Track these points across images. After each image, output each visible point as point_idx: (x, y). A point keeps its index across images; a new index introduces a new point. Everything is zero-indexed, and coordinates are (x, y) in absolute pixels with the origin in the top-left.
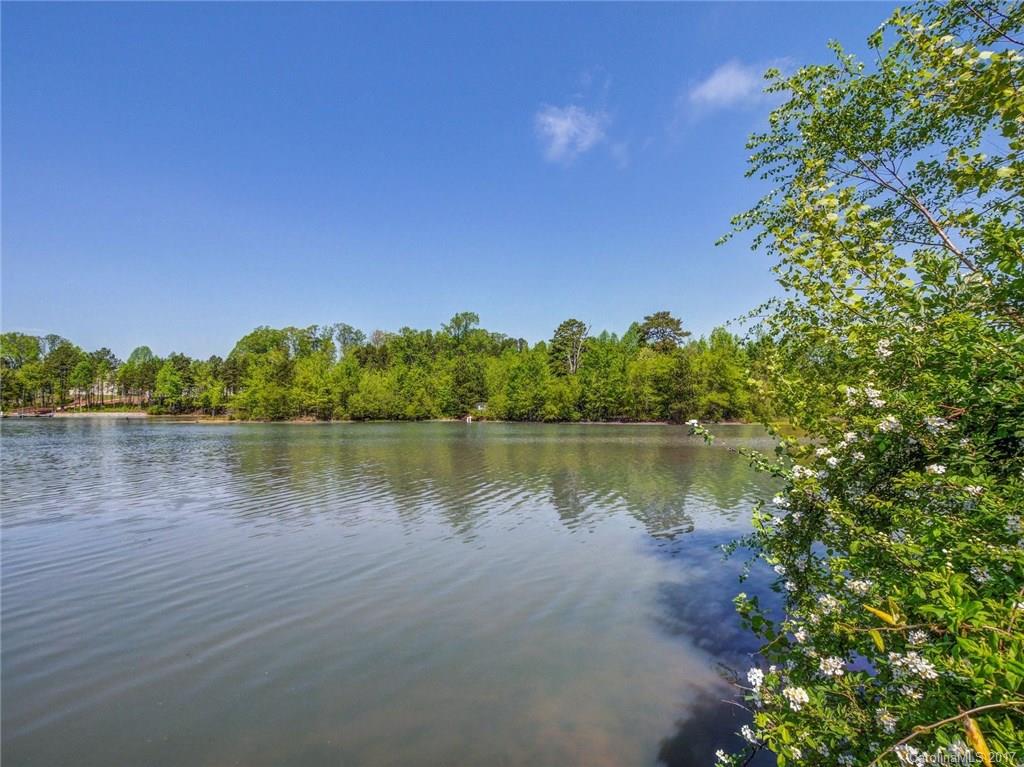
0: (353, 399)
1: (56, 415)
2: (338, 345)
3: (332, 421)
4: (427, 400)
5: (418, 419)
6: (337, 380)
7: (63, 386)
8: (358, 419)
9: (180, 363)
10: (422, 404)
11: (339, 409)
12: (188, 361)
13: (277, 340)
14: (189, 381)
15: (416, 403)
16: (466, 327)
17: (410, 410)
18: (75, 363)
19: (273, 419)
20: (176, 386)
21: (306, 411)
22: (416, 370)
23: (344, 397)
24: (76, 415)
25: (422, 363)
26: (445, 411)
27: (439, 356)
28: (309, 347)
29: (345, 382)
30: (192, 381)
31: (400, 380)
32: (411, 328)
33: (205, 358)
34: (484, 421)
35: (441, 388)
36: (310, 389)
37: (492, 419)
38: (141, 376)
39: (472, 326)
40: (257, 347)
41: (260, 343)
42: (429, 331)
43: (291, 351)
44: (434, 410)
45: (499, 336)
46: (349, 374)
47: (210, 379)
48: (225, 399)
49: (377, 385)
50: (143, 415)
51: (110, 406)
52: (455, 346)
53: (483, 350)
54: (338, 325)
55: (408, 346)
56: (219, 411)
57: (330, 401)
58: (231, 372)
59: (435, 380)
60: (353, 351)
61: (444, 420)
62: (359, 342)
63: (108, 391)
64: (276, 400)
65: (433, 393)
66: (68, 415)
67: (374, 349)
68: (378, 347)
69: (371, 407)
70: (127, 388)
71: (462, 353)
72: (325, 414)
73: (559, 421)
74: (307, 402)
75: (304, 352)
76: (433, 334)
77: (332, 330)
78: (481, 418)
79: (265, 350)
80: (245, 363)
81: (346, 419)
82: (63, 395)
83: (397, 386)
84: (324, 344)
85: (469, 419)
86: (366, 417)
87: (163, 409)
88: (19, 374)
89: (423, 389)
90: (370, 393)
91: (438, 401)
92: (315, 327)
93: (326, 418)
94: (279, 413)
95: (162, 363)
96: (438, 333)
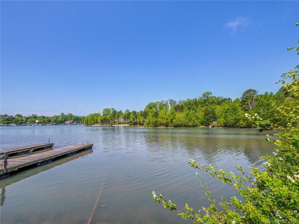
0: (174, 121)
1: (114, 125)
2: (169, 105)
3: (169, 127)
4: (196, 121)
5: (193, 126)
6: (169, 116)
7: (114, 119)
8: (176, 126)
9: (134, 113)
10: (194, 122)
11: (170, 124)
12: (136, 112)
13: (154, 106)
14: (136, 117)
15: (192, 122)
16: (207, 97)
17: (190, 124)
18: (116, 114)
19: (154, 127)
20: (134, 118)
21: (162, 124)
22: (192, 112)
23: (172, 120)
24: (117, 125)
25: (193, 109)
26: (202, 124)
27: (199, 106)
28: (162, 106)
29: (172, 116)
30: (137, 117)
31: (187, 115)
32: (190, 99)
33: (139, 111)
34: (216, 127)
35: (200, 117)
36: (163, 118)
37: (219, 127)
38: (127, 116)
39: (210, 96)
40: (150, 107)
41: (151, 106)
42: (196, 99)
43: (158, 108)
44: (198, 124)
45: (220, 98)
46: (173, 114)
47: (140, 116)
48: (144, 121)
49: (180, 116)
50: (128, 125)
51: (122, 123)
52: (204, 103)
53: (214, 103)
54: (169, 100)
55: (189, 104)
56: (142, 124)
57: (168, 122)
58: (145, 114)
59: (198, 114)
60: (174, 107)
61: (202, 127)
62: (175, 104)
63: (121, 120)
64: (155, 122)
65: (197, 118)
66: (115, 125)
67: (179, 106)
68: (180, 105)
69: (179, 123)
70: (125, 119)
71: (207, 105)
72: (167, 125)
73: (246, 127)
74: (162, 122)
75: (161, 108)
76: (197, 99)
77: (168, 101)
78: (215, 126)
79: (152, 108)
80: (148, 112)
81: (172, 127)
82: (114, 121)
83: (186, 117)
84: (165, 105)
85: (210, 126)
86: (178, 126)
87: (132, 124)
88: (108, 117)
89: (194, 117)
90: (179, 119)
91: (199, 121)
92: (163, 101)
93: (167, 126)
94: (156, 125)
95: (131, 113)
96: (199, 99)
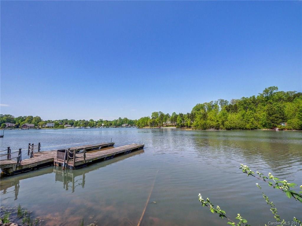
0: (226, 123)
1: (162, 128)
2: (220, 106)
3: (220, 130)
4: (255, 122)
5: (252, 129)
6: (220, 117)
7: (162, 122)
8: (229, 129)
9: (181, 115)
10: (253, 124)
11: (221, 126)
12: (182, 115)
13: (202, 107)
14: (183, 119)
15: (250, 124)
16: (271, 92)
17: (248, 126)
18: (163, 117)
19: (203, 129)
20: (181, 121)
21: (212, 127)
22: (249, 112)
23: (223, 123)
24: (164, 128)
25: (251, 109)
26: (264, 126)
27: (259, 105)
28: (211, 108)
29: (223, 118)
30: (184, 119)
31: (243, 116)
32: (245, 97)
33: (186, 114)
34: (286, 130)
35: (261, 117)
36: (212, 120)
37: (290, 129)
38: (174, 119)
39: (274, 91)
40: (197, 109)
41: (199, 108)
42: (254, 97)
43: (206, 109)
44: (259, 126)
45: (291, 93)
46: (224, 115)
47: (187, 118)
48: (191, 124)
49: (234, 118)
50: (175, 128)
51: (169, 126)
52: (266, 101)
53: (282, 100)
54: (219, 100)
55: (245, 104)
56: (190, 127)
57: (218, 124)
58: (192, 116)
59: (258, 114)
60: (225, 107)
61: (264, 130)
62: (226, 104)
63: (169, 122)
64: (203, 124)
65: (258, 119)
66: (163, 128)
67: (232, 106)
68: (233, 105)
69: (233, 125)
70: (172, 122)
71: (271, 103)
72: (217, 128)
74: (212, 124)
75: (210, 110)
76: (256, 97)
77: (217, 101)
78: (284, 129)
79: (199, 110)
80: (195, 114)
81: (224, 129)
82: (162, 123)
83: (242, 118)
84: (215, 106)
85: (277, 129)
86: (231, 128)
87: (179, 126)
88: (156, 120)
89: (253, 118)
90: (232, 120)
91: (260, 122)
92: (212, 101)
93: (218, 129)
94: (205, 128)
95: (178, 115)
96: (258, 96)
